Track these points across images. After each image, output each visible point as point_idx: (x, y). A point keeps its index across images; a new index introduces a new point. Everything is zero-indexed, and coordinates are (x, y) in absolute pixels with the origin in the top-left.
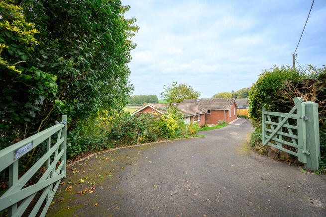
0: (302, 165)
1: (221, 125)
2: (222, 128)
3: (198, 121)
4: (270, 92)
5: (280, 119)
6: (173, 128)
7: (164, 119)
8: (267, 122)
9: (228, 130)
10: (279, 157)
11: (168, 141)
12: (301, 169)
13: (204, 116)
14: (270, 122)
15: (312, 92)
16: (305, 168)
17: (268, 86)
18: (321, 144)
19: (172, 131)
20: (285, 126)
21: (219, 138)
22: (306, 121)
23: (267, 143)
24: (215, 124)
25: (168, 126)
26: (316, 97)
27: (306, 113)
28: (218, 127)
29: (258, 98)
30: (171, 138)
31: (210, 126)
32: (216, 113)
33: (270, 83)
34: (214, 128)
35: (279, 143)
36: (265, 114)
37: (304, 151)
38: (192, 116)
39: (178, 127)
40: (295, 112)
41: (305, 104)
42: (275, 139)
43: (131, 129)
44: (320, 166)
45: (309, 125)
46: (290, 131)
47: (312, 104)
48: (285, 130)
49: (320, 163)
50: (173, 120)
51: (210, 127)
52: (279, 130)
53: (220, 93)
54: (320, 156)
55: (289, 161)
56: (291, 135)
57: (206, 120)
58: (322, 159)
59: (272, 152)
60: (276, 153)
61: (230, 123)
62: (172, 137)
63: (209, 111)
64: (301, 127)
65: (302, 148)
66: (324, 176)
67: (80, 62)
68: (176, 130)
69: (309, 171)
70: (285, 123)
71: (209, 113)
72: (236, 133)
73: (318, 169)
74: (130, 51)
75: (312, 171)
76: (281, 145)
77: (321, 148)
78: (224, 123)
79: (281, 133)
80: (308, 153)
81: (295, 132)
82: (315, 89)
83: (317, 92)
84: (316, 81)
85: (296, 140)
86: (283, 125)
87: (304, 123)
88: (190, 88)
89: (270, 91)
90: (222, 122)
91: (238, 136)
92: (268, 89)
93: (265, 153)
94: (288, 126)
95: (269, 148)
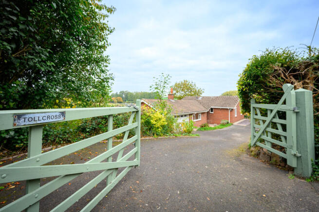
0: (292, 169)
1: (223, 125)
2: (225, 128)
3: (199, 120)
4: (257, 79)
5: (269, 112)
6: (158, 125)
7: (148, 114)
8: (256, 117)
9: (231, 131)
10: (270, 160)
11: (151, 138)
12: (290, 176)
13: (206, 115)
14: (259, 116)
15: (309, 79)
16: (295, 173)
17: (254, 71)
18: (315, 144)
19: (158, 128)
20: (275, 120)
21: (217, 139)
22: (297, 113)
23: (256, 142)
24: (218, 124)
25: (153, 122)
26: (314, 84)
27: (296, 104)
28: (221, 127)
29: (244, 87)
30: (155, 135)
31: (212, 126)
32: (220, 111)
33: (257, 67)
34: (215, 129)
35: (268, 141)
36: (254, 108)
37: (294, 151)
38: (192, 114)
39: (166, 123)
40: (284, 103)
41: (296, 92)
42: (264, 137)
43: (103, 122)
44: (314, 171)
45: (300, 118)
46: (279, 127)
47: (304, 92)
48: (274, 125)
49: (314, 168)
50: (160, 116)
51: (211, 128)
52: (268, 126)
53: (228, 91)
54: (313, 159)
55: (280, 165)
56: (280, 131)
57: (208, 119)
58: (316, 163)
59: (264, 154)
60: (268, 155)
61: (236, 123)
62: (157, 135)
63: (212, 109)
64: (291, 121)
65: (291, 147)
66: (316, 184)
67: (12, 34)
68: (163, 126)
69: (300, 178)
70: (274, 117)
71: (212, 111)
72: (239, 135)
73: (310, 175)
74: (108, 36)
75: (303, 178)
76: (270, 144)
77: (316, 149)
78: (228, 123)
79: (270, 129)
80: (299, 155)
81: (284, 127)
82: (312, 74)
83: (315, 78)
84: (312, 64)
85: (285, 138)
86: (272, 119)
87: (294, 116)
88: (193, 84)
89: (255, 78)
90: (225, 121)
91: (240, 137)
92: (255, 75)
93: (257, 155)
94: (277, 120)
95: (261, 150)
